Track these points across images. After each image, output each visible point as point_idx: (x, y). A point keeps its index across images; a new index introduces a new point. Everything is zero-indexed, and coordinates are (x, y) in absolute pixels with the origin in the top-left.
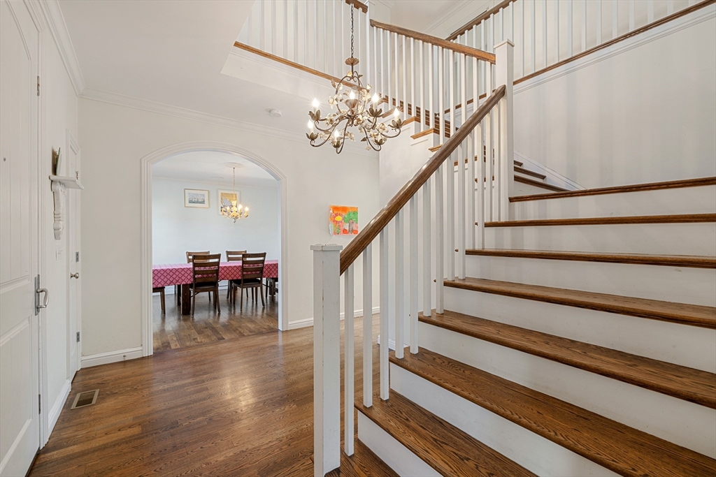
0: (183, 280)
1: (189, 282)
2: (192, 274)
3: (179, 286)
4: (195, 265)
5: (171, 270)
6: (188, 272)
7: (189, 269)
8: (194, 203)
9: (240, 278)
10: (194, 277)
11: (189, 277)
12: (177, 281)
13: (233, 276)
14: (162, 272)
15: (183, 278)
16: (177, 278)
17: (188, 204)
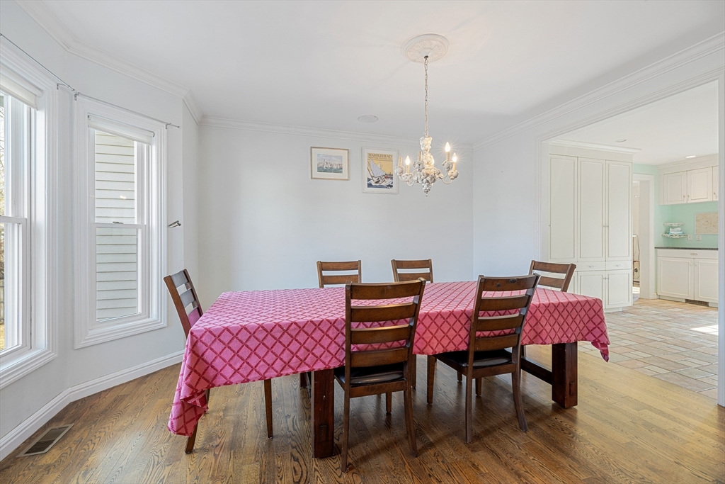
0: (318, 358)
1: (334, 364)
2: (341, 339)
3: (304, 377)
4: (352, 314)
5: (285, 330)
6: (332, 333)
7: (333, 324)
8: (325, 171)
9: (463, 347)
10: (348, 350)
11: (333, 348)
12: (302, 361)
13: (445, 342)
14: (261, 336)
15: (318, 351)
16: (302, 354)
17: (316, 174)
